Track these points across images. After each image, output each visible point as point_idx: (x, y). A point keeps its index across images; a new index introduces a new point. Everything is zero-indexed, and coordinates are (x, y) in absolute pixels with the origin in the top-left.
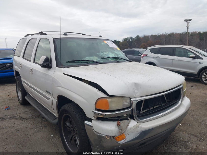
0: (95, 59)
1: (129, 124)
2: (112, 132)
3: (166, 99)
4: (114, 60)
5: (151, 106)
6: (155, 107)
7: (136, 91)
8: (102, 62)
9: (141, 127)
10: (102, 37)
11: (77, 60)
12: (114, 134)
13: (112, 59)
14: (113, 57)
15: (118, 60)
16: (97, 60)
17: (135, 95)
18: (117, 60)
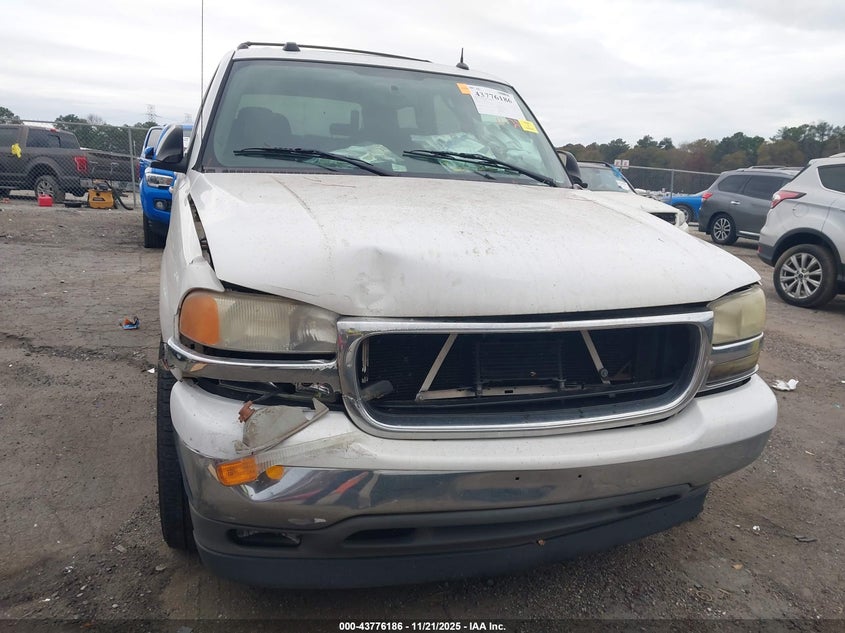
0: (372, 154)
1: (305, 425)
2: (212, 442)
3: (599, 365)
4: (470, 169)
5: (487, 381)
6: (518, 391)
7: (374, 289)
8: (395, 168)
9: (361, 453)
10: (467, 68)
11: (278, 147)
12: (220, 450)
13: (460, 166)
14: (462, 155)
15: (495, 171)
16: (378, 158)
17: (361, 306)
18: (487, 170)
